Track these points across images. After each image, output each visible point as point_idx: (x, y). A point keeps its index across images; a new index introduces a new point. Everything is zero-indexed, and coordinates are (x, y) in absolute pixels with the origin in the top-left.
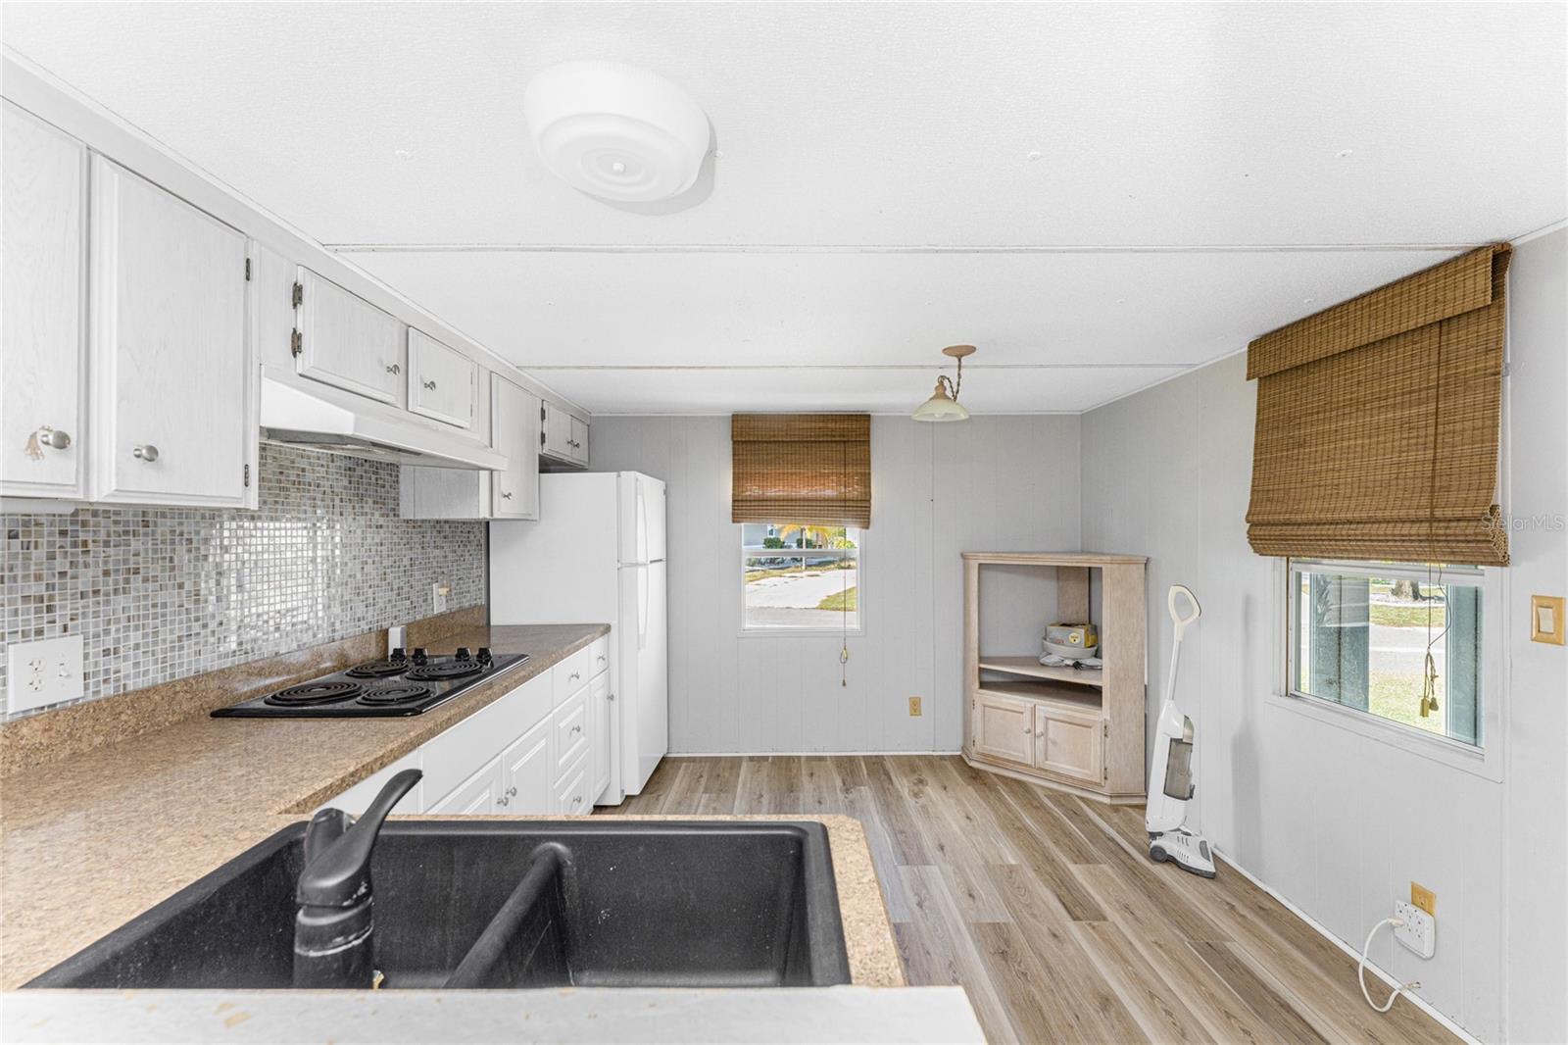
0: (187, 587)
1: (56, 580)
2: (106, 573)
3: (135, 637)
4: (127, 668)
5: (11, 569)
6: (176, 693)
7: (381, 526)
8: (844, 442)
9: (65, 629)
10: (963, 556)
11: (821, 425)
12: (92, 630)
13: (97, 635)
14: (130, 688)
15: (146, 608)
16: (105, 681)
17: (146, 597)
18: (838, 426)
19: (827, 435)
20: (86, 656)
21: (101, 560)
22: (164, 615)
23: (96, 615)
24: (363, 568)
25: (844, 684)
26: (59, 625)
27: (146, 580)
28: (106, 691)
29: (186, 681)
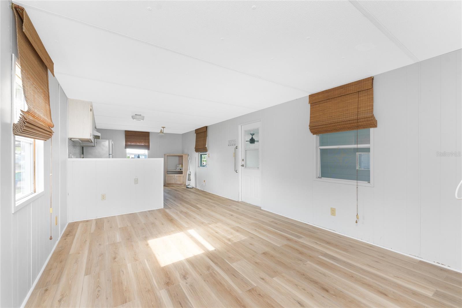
8: (145, 136)
10: (165, 155)
11: (141, 133)
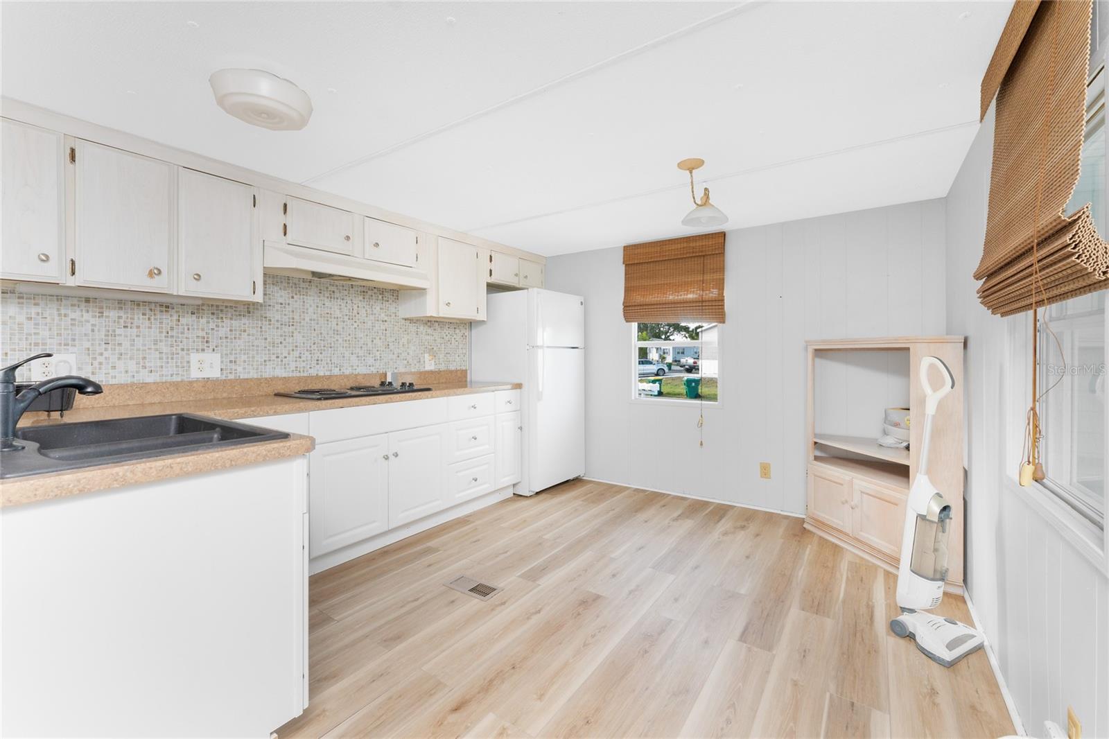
0: (268, 340)
1: (210, 331)
2: (231, 330)
3: (244, 357)
4: (240, 369)
5: (192, 325)
6: (261, 383)
7: (386, 321)
8: (704, 256)
9: (214, 350)
10: (806, 343)
11: (685, 245)
12: (225, 352)
13: (227, 354)
14: (241, 377)
15: (249, 346)
16: (230, 373)
17: (249, 342)
18: (698, 244)
19: (690, 253)
20: (222, 362)
21: (229, 326)
22: (257, 350)
23: (226, 346)
24: (372, 341)
25: (701, 444)
26: (211, 348)
27: (249, 335)
28: (231, 377)
29: (266, 379)
